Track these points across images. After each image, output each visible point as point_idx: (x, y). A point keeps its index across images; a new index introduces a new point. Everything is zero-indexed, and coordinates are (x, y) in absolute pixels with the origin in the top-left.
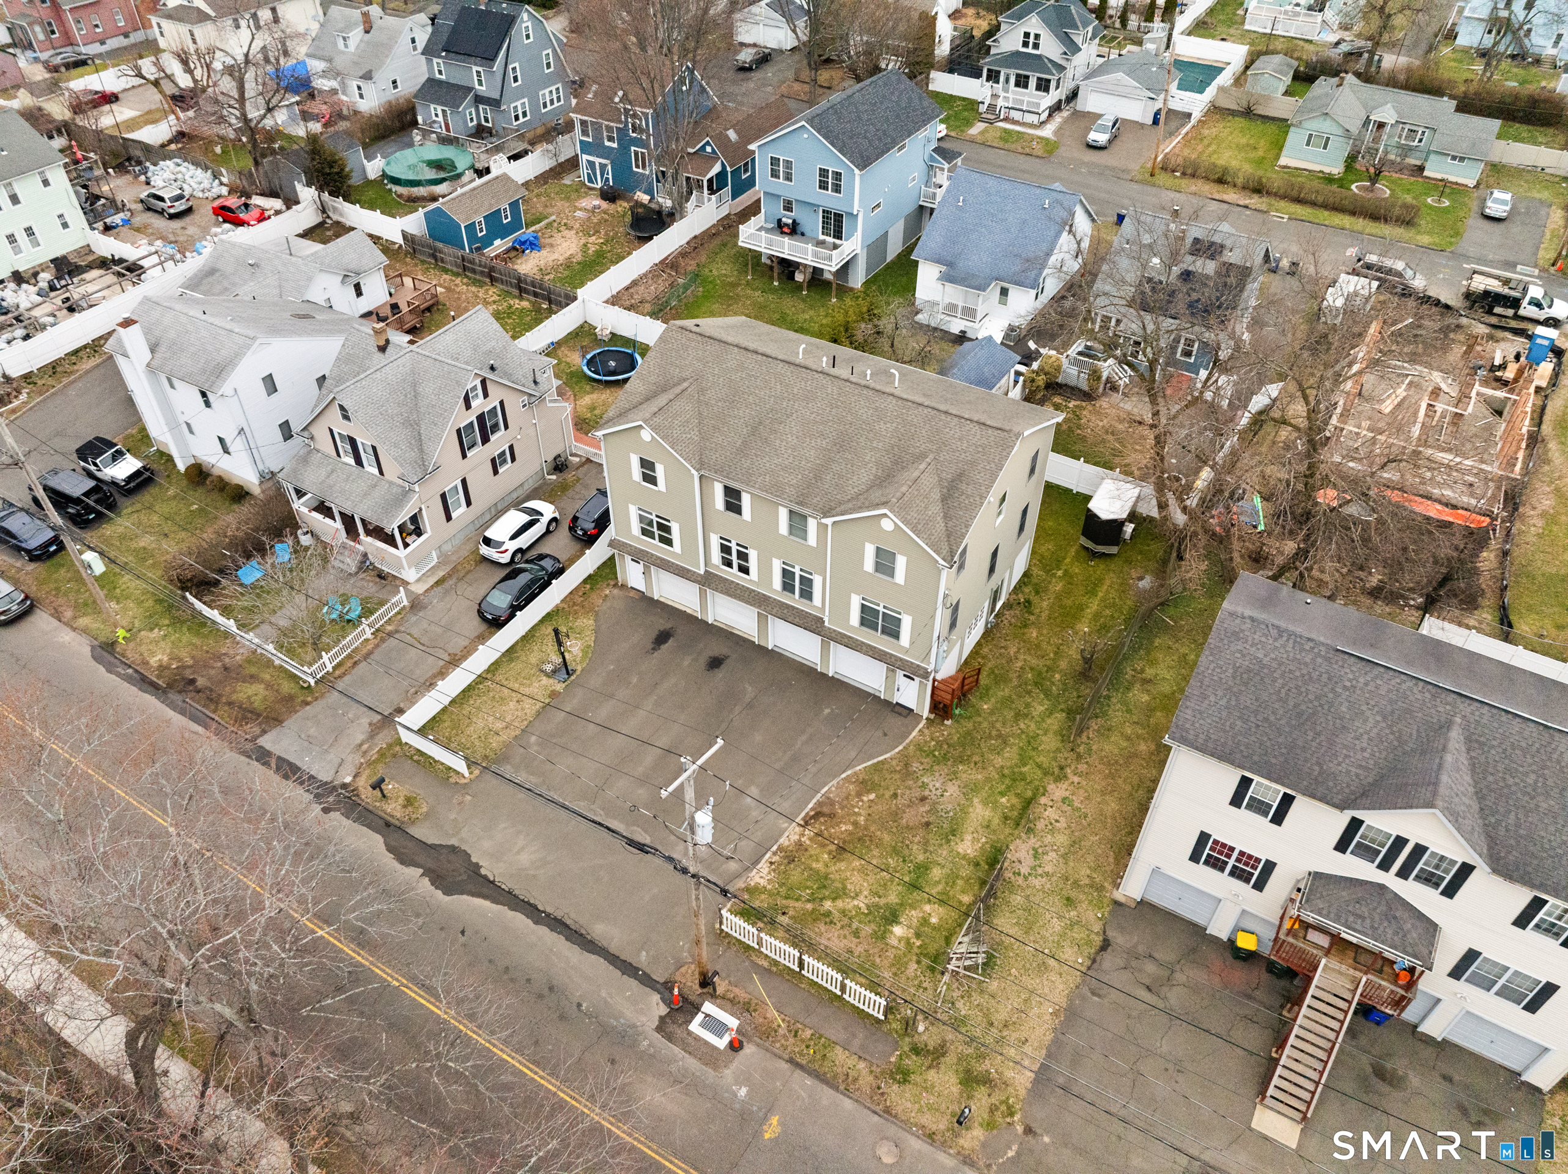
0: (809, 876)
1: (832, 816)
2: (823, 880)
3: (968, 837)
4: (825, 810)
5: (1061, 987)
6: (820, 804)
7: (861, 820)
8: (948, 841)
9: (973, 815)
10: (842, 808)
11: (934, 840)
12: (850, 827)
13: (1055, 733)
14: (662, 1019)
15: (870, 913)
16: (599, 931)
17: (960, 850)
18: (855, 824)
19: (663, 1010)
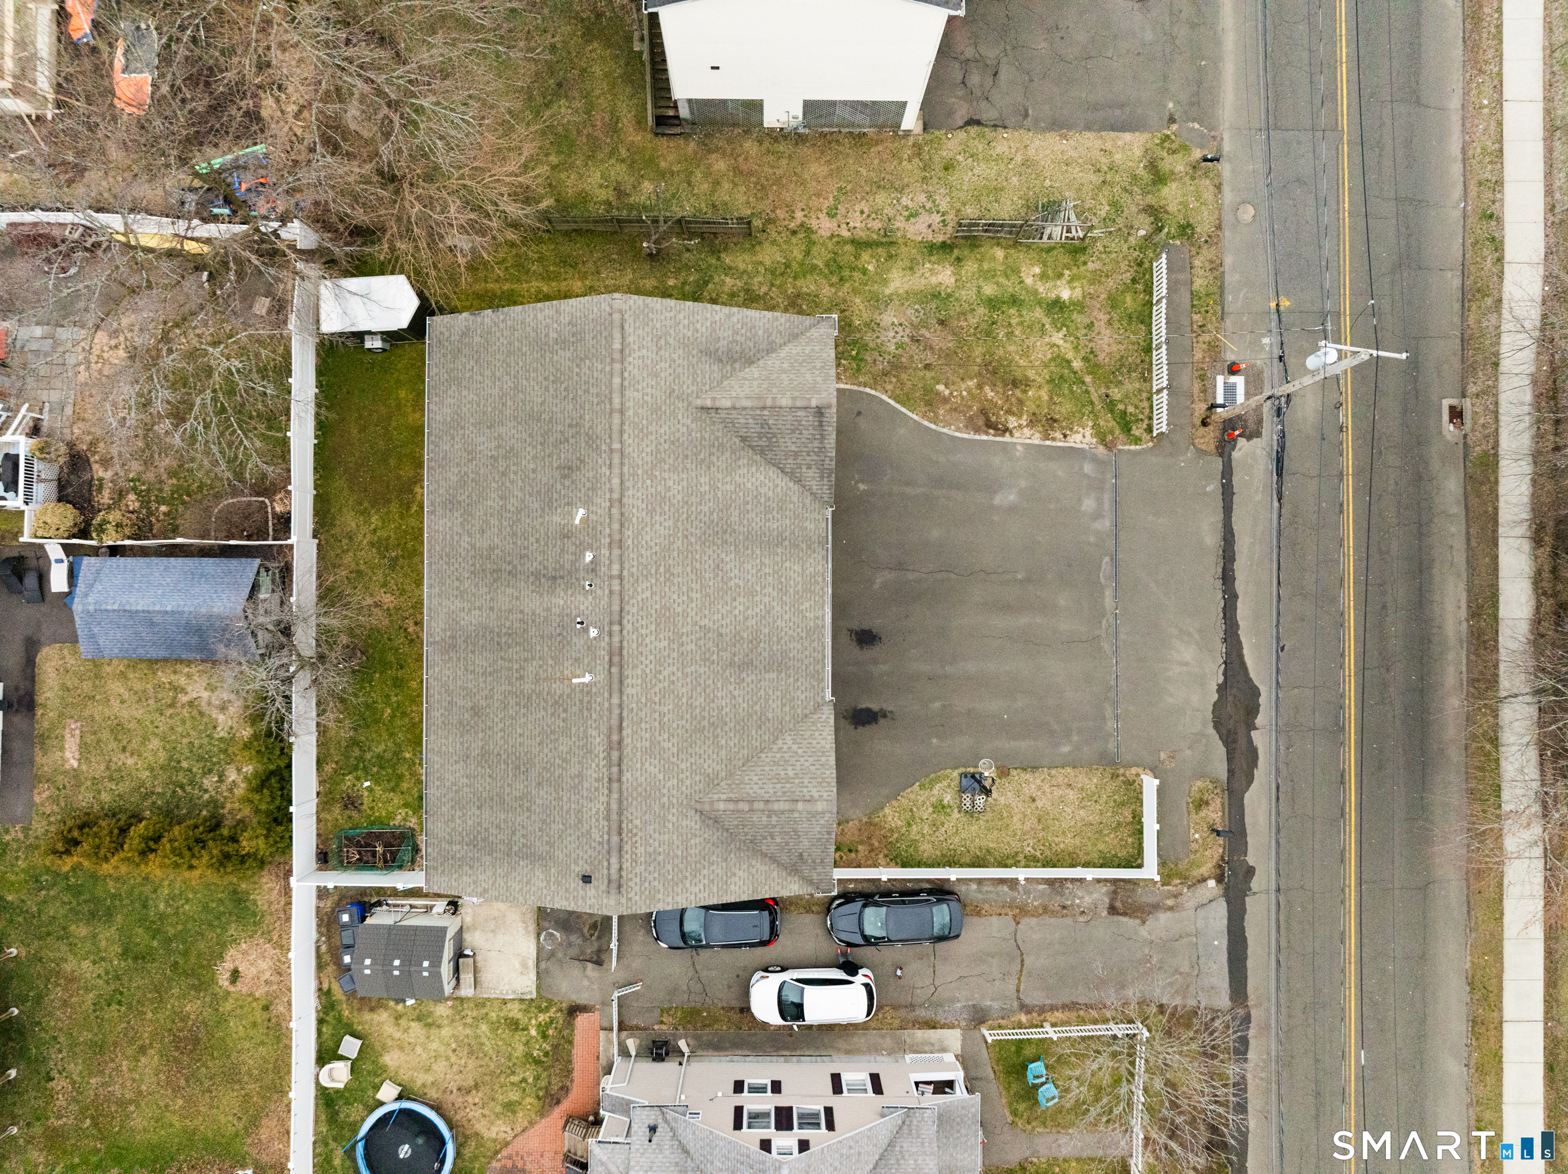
0: (1059, 396)
1: (983, 412)
2: (1056, 383)
3: (934, 280)
4: (981, 422)
5: (1037, 143)
6: (977, 430)
7: (972, 383)
8: (949, 296)
9: (906, 287)
10: (970, 407)
11: (954, 309)
12: (987, 389)
13: (754, 254)
14: (1249, 438)
15: (1064, 325)
16: (1212, 539)
17: (953, 280)
18: (980, 386)
19: (1242, 442)
